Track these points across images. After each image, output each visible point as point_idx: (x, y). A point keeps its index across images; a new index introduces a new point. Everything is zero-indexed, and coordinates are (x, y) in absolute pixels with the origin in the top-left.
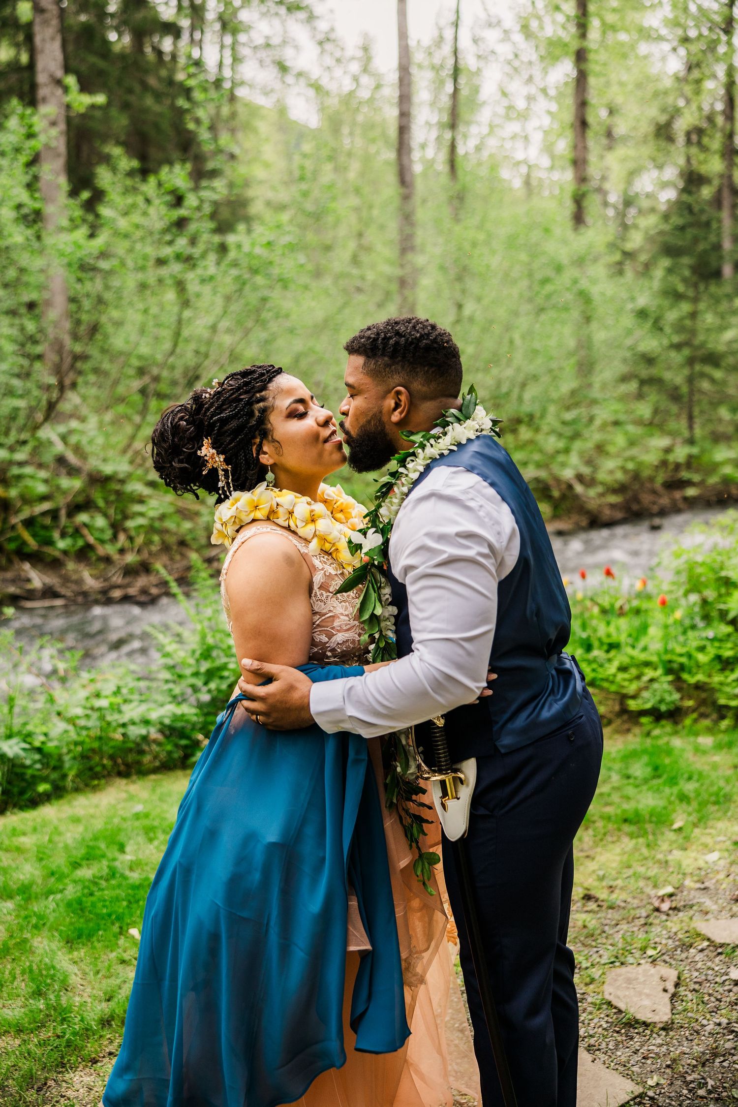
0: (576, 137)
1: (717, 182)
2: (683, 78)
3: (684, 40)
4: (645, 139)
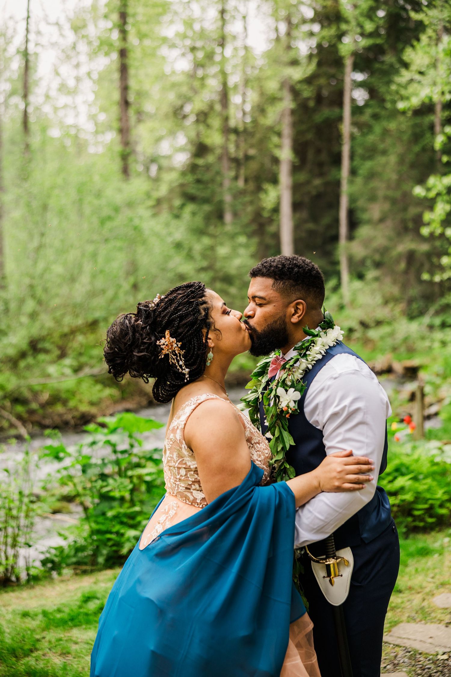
0: (121, 111)
1: (218, 151)
2: (192, 76)
3: (193, 49)
4: (166, 116)
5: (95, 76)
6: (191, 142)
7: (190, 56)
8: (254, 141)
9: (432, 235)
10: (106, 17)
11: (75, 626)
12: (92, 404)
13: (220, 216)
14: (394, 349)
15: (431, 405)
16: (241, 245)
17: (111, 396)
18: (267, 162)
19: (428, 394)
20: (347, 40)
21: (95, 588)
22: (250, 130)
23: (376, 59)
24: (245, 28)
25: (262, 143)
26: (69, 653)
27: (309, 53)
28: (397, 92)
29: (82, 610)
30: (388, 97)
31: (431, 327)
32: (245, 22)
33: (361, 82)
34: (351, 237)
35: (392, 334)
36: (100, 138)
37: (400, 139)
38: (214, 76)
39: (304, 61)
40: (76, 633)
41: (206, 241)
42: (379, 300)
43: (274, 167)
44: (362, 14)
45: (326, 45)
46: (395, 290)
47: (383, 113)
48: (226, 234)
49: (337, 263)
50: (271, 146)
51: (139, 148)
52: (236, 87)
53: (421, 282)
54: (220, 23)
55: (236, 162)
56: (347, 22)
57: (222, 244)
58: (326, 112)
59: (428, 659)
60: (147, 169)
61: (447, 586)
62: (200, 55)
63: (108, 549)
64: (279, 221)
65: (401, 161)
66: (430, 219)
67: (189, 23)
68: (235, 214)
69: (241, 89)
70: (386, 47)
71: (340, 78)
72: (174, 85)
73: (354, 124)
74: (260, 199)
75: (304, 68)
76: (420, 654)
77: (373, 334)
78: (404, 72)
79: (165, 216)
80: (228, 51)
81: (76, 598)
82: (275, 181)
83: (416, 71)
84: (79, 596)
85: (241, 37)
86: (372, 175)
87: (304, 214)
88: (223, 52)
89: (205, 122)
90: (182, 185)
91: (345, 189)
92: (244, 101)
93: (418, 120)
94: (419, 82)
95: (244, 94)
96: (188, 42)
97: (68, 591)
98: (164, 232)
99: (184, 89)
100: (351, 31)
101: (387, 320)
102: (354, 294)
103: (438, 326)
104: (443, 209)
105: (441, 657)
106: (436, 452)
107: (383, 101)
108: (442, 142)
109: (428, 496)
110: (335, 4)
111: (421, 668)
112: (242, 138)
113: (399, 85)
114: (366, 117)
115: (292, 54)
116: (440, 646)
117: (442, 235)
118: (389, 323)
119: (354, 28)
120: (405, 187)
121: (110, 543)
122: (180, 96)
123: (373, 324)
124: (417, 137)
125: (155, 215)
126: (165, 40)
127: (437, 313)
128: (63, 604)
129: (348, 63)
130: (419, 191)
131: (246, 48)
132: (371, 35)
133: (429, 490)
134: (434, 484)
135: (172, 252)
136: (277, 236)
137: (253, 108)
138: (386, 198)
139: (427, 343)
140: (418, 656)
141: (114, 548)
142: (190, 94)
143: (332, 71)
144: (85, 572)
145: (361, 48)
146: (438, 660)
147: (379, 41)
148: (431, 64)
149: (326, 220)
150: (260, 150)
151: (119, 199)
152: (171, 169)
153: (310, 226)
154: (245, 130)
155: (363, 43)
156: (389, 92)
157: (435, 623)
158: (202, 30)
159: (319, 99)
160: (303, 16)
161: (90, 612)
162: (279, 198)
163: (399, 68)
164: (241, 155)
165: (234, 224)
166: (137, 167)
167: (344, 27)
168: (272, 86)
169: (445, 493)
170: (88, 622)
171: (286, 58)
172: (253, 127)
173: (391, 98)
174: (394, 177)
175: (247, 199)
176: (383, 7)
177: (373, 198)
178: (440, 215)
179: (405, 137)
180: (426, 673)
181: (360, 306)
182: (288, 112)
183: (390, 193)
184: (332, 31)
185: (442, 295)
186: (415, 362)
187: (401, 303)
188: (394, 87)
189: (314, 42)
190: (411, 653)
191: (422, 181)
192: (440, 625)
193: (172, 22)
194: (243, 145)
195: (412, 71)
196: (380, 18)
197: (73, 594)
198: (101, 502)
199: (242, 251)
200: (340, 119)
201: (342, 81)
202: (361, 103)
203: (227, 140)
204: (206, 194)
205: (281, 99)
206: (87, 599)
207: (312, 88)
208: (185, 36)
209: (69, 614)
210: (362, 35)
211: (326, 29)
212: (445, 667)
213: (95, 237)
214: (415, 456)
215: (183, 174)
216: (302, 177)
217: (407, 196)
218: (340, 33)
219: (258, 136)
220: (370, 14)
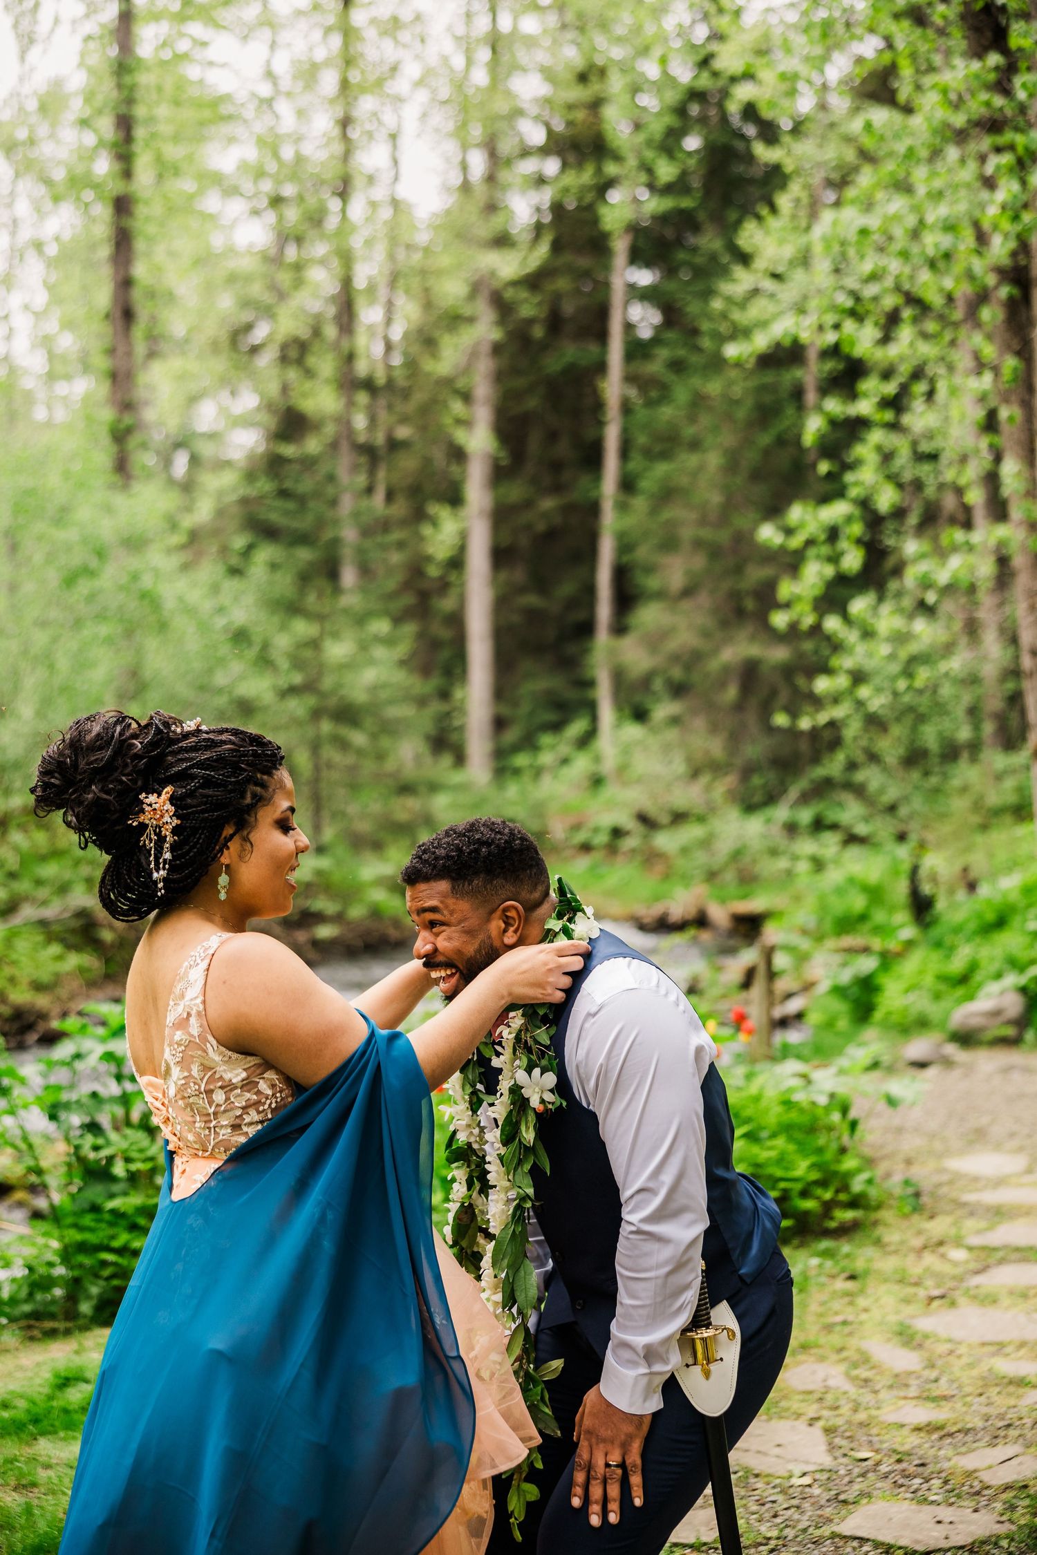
0: (115, 334)
1: (330, 430)
2: (274, 259)
3: (277, 201)
4: (215, 347)
5: (52, 250)
6: (269, 406)
7: (270, 217)
8: (411, 407)
9: (793, 627)
10: (84, 123)
11: (43, 1433)
12: (38, 987)
13: (331, 571)
14: (712, 876)
15: (789, 996)
16: (378, 639)
17: (81, 970)
18: (439, 456)
19: (783, 972)
20: (615, 196)
21: (78, 1361)
22: (401, 382)
23: (679, 242)
24: (396, 162)
25: (427, 415)
26: (34, 1485)
27: (534, 220)
28: (724, 316)
29: (55, 1403)
30: (705, 326)
31: (791, 829)
32: (395, 147)
33: (646, 287)
34: (620, 628)
35: (706, 843)
36: (62, 388)
37: (729, 417)
38: (323, 262)
39: (525, 237)
40: (45, 1447)
41: (302, 628)
42: (679, 766)
43: (454, 469)
44: (649, 143)
45: (571, 204)
46: (716, 747)
47: (694, 359)
48: (346, 611)
49: (590, 684)
50: (448, 420)
51: (149, 415)
52: (371, 289)
53: (771, 730)
54: (338, 148)
55: (369, 454)
56: (618, 158)
57: (336, 635)
58: (570, 353)
59: (772, 1485)
60: (167, 462)
61: (813, 1351)
62: (292, 214)
63: (102, 1283)
64: (463, 585)
65: (732, 464)
66: (792, 594)
67: (270, 144)
68: (365, 571)
69: (383, 292)
70: (702, 216)
71: (601, 278)
72: (232, 279)
73: (630, 378)
74: (422, 539)
75: (523, 253)
76: (757, 1476)
77: (665, 841)
78: (739, 271)
79: (209, 570)
80: (357, 209)
81: (38, 1381)
82: (455, 498)
83: (766, 270)
84: (47, 1375)
85: (386, 177)
86: (667, 494)
87: (519, 575)
88: (344, 211)
89: (300, 362)
90: (244, 501)
91: (610, 521)
92: (389, 321)
93: (769, 377)
94: (772, 296)
95: (390, 306)
96: (267, 186)
97: (20, 1368)
98: (207, 606)
99: (257, 290)
100: (626, 177)
101: (695, 811)
102: (627, 750)
103: (807, 827)
104: (820, 573)
105: (796, 1481)
106: (796, 1082)
107: (695, 332)
108: (819, 430)
109: (779, 1173)
110: (591, 119)
111: (757, 1501)
112: (382, 402)
113: (729, 300)
114: (655, 367)
115: (497, 222)
116: (796, 1460)
117: (816, 629)
118: (701, 819)
119: (634, 173)
120: (741, 521)
121: (107, 1272)
122: (246, 303)
123: (664, 819)
124: (766, 413)
125: (185, 567)
126: (215, 179)
127: (805, 798)
128: (12, 1392)
129: (620, 246)
130: (768, 534)
131: (395, 203)
132: (667, 190)
133: (781, 1160)
134: (791, 1147)
135: (225, 649)
136: (457, 621)
137: (406, 335)
138: (698, 544)
139: (782, 863)
140: (752, 1480)
141: (116, 1282)
142: (268, 298)
143: (584, 262)
144: (52, 1334)
145: (648, 216)
146: (791, 1486)
147: (687, 203)
148: (797, 258)
149: (566, 589)
150: (423, 429)
151: (107, 529)
152: (223, 465)
153: (532, 600)
154: (390, 385)
155: (653, 205)
156: (709, 316)
157: (787, 1418)
158: (299, 159)
159: (555, 322)
160: (522, 141)
161: (71, 1408)
162: (464, 536)
163: (728, 263)
164: (380, 439)
165: (363, 590)
166: (146, 459)
167: (611, 169)
168: (452, 290)
169: (813, 1166)
170: (70, 1426)
171: (485, 230)
172: (409, 377)
173: (712, 327)
174: (716, 498)
175: (396, 535)
176: (697, 128)
177: (669, 544)
178: (813, 586)
179: (741, 414)
180: (767, 1511)
181: (639, 781)
182: (486, 349)
183: (706, 533)
184: (587, 176)
185: (816, 759)
186: (756, 904)
187: (726, 774)
188: (717, 304)
189: (545, 197)
190: (740, 1474)
191: (774, 510)
192: (797, 1423)
193: (232, 140)
194: (383, 416)
195: (756, 271)
196: (690, 154)
197: (30, 1374)
198: (86, 1184)
199: (380, 652)
200: (601, 367)
201: (607, 285)
202: (645, 333)
203: (351, 404)
204: (303, 523)
205: (471, 320)
206: (65, 1382)
207: (537, 299)
208: (260, 174)
209: (28, 1411)
210: (651, 186)
211: (573, 172)
212: (805, 1498)
213: (54, 614)
214: (753, 1089)
215: (250, 476)
216: (515, 492)
217: (743, 540)
218: (602, 181)
219: (419, 397)
220: (669, 144)
